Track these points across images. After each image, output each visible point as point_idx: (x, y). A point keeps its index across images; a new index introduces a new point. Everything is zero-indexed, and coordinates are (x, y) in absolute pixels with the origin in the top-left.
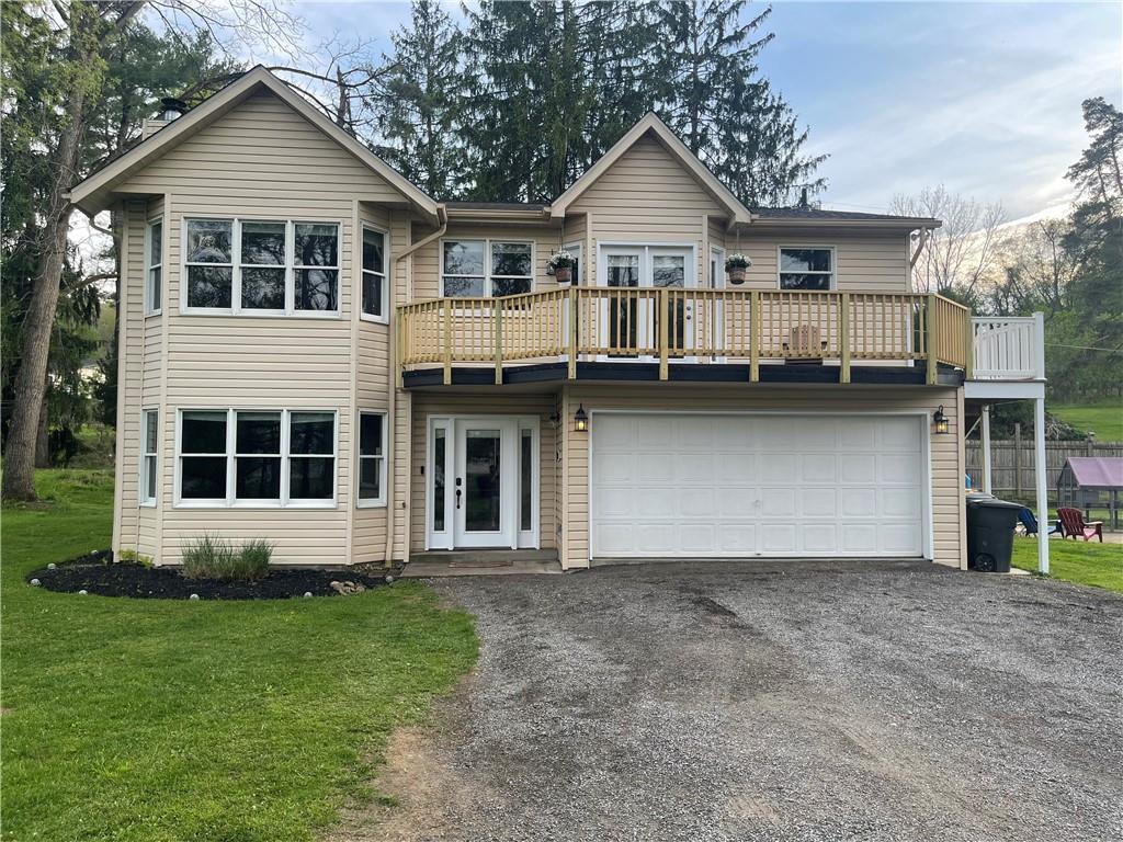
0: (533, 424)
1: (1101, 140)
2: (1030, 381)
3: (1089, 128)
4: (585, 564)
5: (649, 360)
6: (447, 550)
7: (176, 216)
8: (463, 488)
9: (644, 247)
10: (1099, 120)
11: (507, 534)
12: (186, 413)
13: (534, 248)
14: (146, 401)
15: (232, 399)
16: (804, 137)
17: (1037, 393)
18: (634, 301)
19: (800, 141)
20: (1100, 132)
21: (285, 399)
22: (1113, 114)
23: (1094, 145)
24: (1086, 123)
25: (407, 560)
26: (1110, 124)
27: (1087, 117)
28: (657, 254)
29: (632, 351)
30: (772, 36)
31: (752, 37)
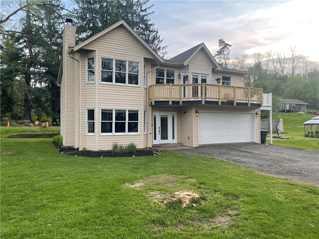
0: (175, 114)
1: (221, 49)
2: (269, 106)
3: (219, 46)
4: (197, 146)
5: (200, 99)
6: (157, 144)
7: (99, 57)
8: (160, 129)
9: (199, 74)
10: (221, 44)
11: (170, 140)
12: (102, 110)
13: (175, 72)
14: (87, 106)
15: (114, 106)
16: (162, 40)
17: (270, 109)
18: (197, 87)
19: (161, 41)
20: (221, 47)
21: (127, 107)
22: (225, 43)
23: (220, 50)
24: (219, 45)
25: (151, 147)
26: (224, 45)
27: (219, 43)
28: (202, 75)
29: (197, 98)
30: (154, 12)
31: (149, 11)
